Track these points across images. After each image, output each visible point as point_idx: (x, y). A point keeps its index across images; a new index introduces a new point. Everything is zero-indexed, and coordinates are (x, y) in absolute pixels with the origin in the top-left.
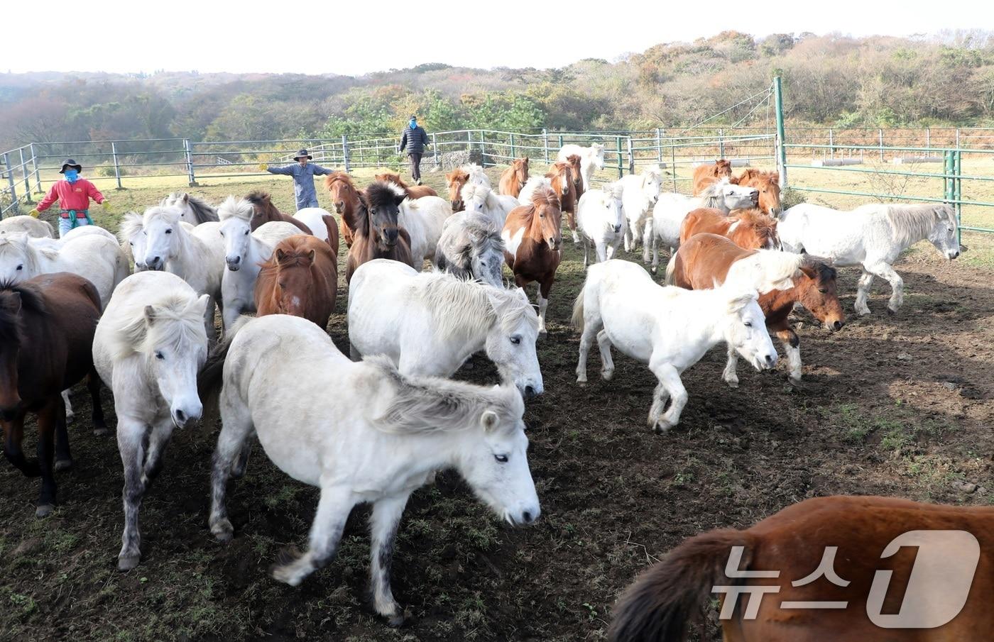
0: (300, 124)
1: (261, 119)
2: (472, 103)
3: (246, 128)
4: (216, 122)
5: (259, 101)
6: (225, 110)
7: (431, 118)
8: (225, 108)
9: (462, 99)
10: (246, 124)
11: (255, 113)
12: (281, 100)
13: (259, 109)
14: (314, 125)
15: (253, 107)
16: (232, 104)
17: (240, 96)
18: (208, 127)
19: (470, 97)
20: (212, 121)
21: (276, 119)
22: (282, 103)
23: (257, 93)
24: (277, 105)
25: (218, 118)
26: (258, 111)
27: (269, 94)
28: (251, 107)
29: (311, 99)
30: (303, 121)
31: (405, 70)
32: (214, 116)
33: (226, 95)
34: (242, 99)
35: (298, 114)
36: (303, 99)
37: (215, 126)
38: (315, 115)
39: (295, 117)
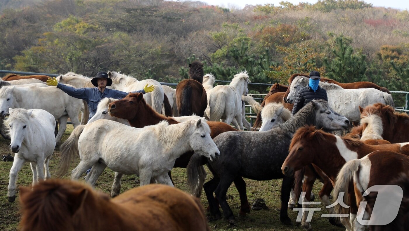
0: (147, 67)
1: (93, 54)
2: (396, 60)
3: (69, 65)
4: (29, 51)
5: (92, 29)
6: (45, 37)
7: (333, 70)
8: (45, 34)
9: (381, 52)
10: (71, 59)
11: (84, 44)
12: (125, 31)
13: (92, 39)
14: (166, 70)
15: (85, 36)
16: (56, 29)
17: (68, 19)
18: (17, 58)
19: (393, 51)
20: (24, 49)
21: (115, 56)
22: (124, 35)
23: (92, 18)
24: (118, 37)
25: (33, 47)
26: (90, 41)
27: (110, 21)
28: (81, 35)
29: (166, 33)
30: (150, 62)
31: (303, 5)
32: (28, 43)
33: (48, 15)
34: (69, 23)
35: (146, 52)
36: (154, 32)
37: (27, 57)
38: (169, 56)
39: (141, 55)
